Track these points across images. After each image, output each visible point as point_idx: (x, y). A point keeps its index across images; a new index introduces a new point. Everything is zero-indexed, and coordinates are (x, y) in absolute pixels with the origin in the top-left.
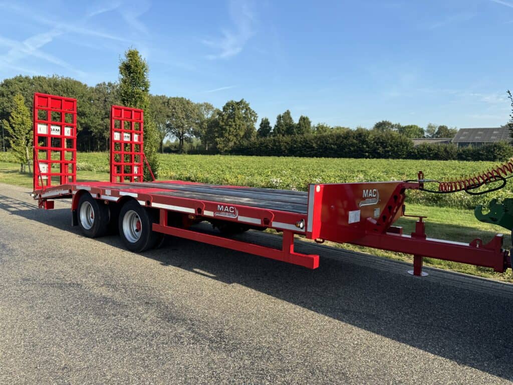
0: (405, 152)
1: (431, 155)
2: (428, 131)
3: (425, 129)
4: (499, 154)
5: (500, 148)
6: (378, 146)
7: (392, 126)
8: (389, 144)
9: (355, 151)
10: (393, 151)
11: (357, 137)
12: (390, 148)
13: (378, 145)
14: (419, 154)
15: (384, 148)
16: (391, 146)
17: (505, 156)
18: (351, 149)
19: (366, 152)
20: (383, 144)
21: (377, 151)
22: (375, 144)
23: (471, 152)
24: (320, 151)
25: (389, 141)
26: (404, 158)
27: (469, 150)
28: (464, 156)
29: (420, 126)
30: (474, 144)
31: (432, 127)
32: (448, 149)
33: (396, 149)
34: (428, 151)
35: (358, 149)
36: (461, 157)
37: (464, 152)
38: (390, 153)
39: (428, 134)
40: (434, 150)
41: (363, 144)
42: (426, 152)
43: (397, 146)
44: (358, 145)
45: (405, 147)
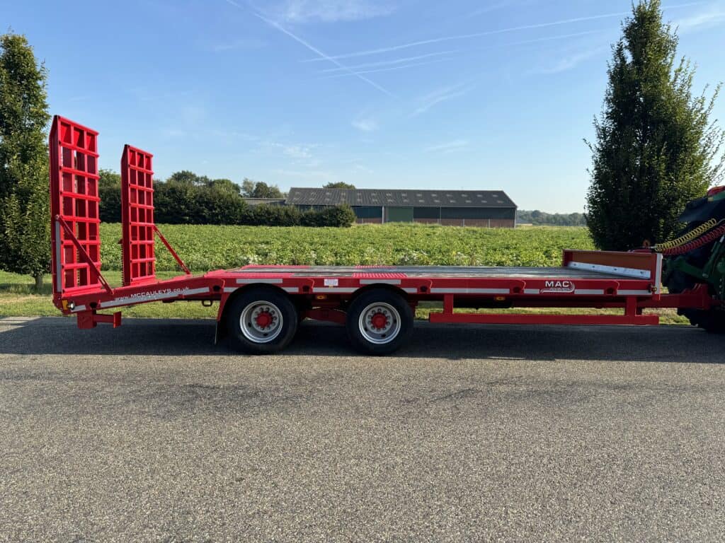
0: (238, 216)
1: (271, 220)
2: (245, 189)
3: (241, 185)
4: (342, 219)
5: (342, 212)
6: (201, 208)
7: (197, 180)
8: (217, 205)
9: (168, 213)
10: (223, 214)
11: (169, 193)
12: (218, 210)
13: (202, 206)
14: (255, 218)
15: (211, 209)
16: (219, 207)
17: (347, 221)
18: (162, 211)
19: (186, 215)
20: (209, 204)
21: (201, 214)
22: (197, 204)
23: (314, 217)
24: (111, 213)
25: (217, 201)
26: (239, 224)
27: (311, 214)
28: (307, 221)
29: (234, 181)
30: (315, 206)
31: (249, 184)
32: (289, 212)
33: (227, 211)
34: (266, 215)
35: (173, 211)
36: (305, 222)
37: (307, 216)
38: (219, 217)
39: (245, 192)
40: (274, 213)
41: (179, 203)
42: (264, 216)
43: (228, 208)
44: (173, 205)
45: (238, 210)
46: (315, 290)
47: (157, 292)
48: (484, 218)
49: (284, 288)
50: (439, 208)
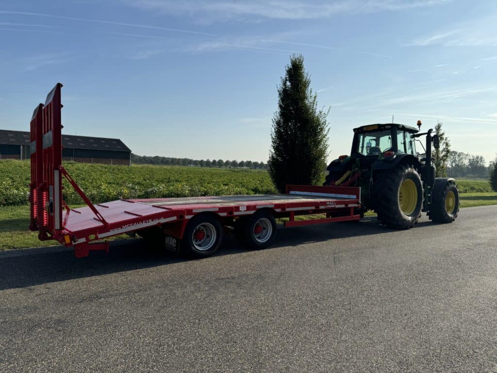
46: (236, 213)
47: (142, 223)
48: (108, 158)
49: (219, 214)
50: (72, 149)
